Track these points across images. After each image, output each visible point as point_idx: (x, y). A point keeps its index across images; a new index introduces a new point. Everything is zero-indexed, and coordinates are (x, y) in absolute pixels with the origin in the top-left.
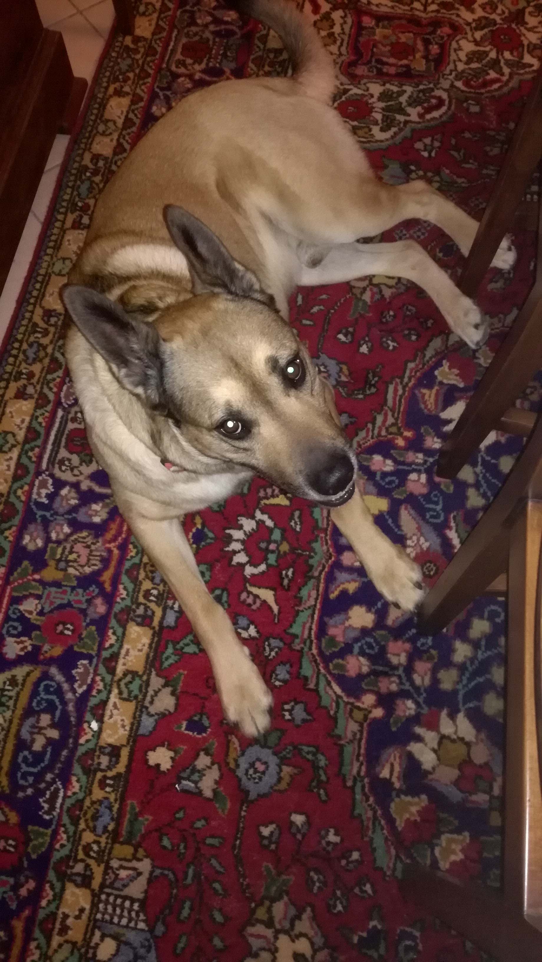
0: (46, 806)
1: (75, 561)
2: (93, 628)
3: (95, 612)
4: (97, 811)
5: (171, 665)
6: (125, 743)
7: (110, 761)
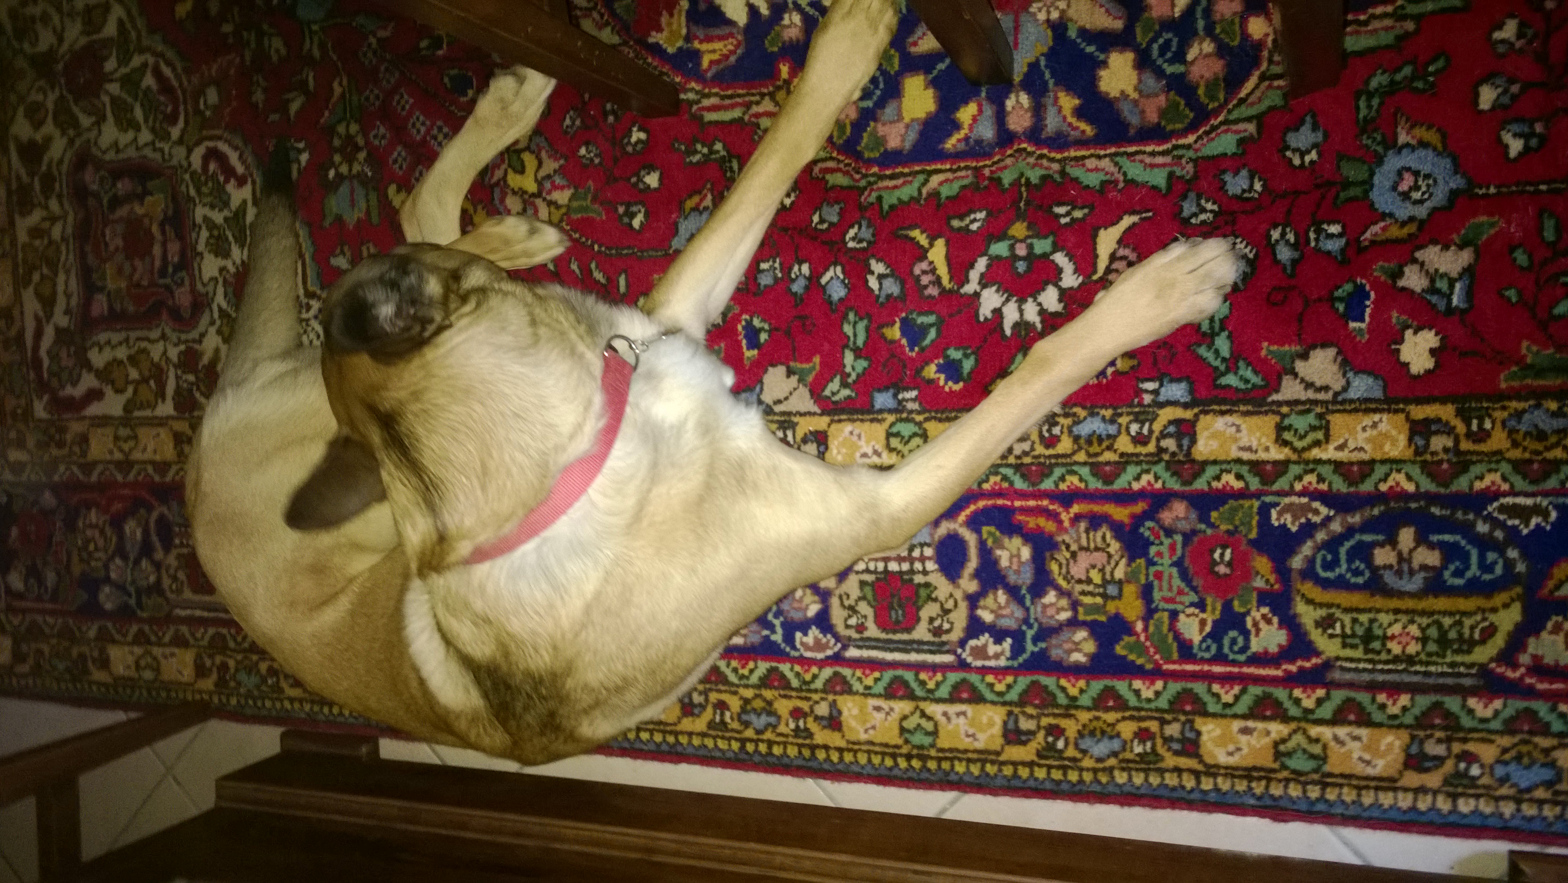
0: (1534, 521)
1: (1102, 570)
2: (1214, 514)
3: (1186, 518)
4: (1527, 434)
5: (1256, 372)
6: (1402, 416)
7: (1437, 433)
